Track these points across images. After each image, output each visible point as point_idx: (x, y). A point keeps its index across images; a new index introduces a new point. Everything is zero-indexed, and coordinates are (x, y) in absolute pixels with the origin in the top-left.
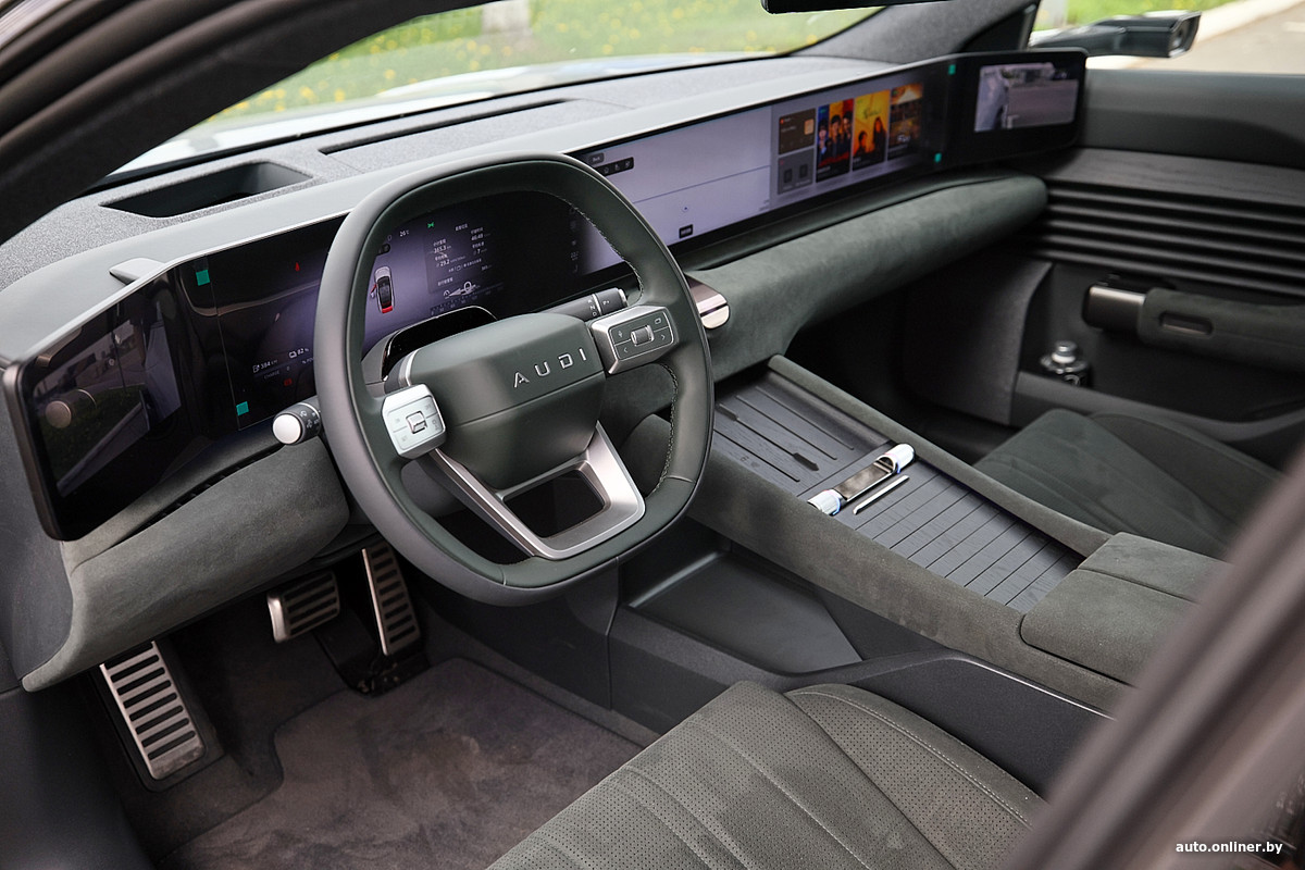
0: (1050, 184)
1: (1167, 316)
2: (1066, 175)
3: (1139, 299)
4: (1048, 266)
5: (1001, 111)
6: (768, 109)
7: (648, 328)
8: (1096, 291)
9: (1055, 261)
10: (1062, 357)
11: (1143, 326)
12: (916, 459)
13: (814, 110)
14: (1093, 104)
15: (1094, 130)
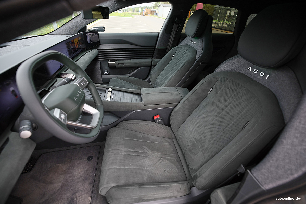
0: (98, 50)
1: (119, 64)
2: (99, 48)
3: (115, 63)
4: (100, 61)
5: (90, 40)
6: (64, 42)
7: (83, 82)
8: (109, 63)
9: (101, 60)
10: (106, 72)
11: (116, 66)
12: (112, 89)
13: (70, 42)
14: (100, 38)
15: (101, 42)
